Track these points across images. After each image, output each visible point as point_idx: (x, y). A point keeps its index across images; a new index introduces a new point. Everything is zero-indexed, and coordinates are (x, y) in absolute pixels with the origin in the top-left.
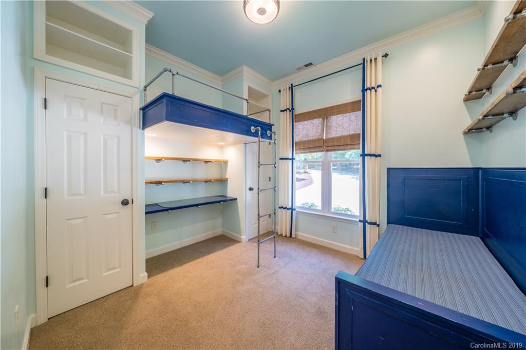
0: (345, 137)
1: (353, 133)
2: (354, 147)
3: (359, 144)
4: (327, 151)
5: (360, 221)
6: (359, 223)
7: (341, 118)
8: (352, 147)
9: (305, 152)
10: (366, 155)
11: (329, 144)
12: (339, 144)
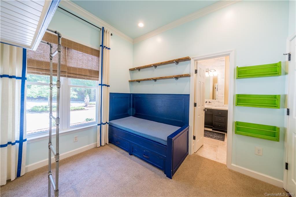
0: (85, 70)
1: (90, 68)
2: (91, 78)
3: (98, 77)
4: (68, 77)
5: (98, 125)
6: (98, 126)
7: (80, 55)
8: (90, 78)
9: (39, 73)
10: (104, 85)
11: (72, 72)
12: (80, 73)
